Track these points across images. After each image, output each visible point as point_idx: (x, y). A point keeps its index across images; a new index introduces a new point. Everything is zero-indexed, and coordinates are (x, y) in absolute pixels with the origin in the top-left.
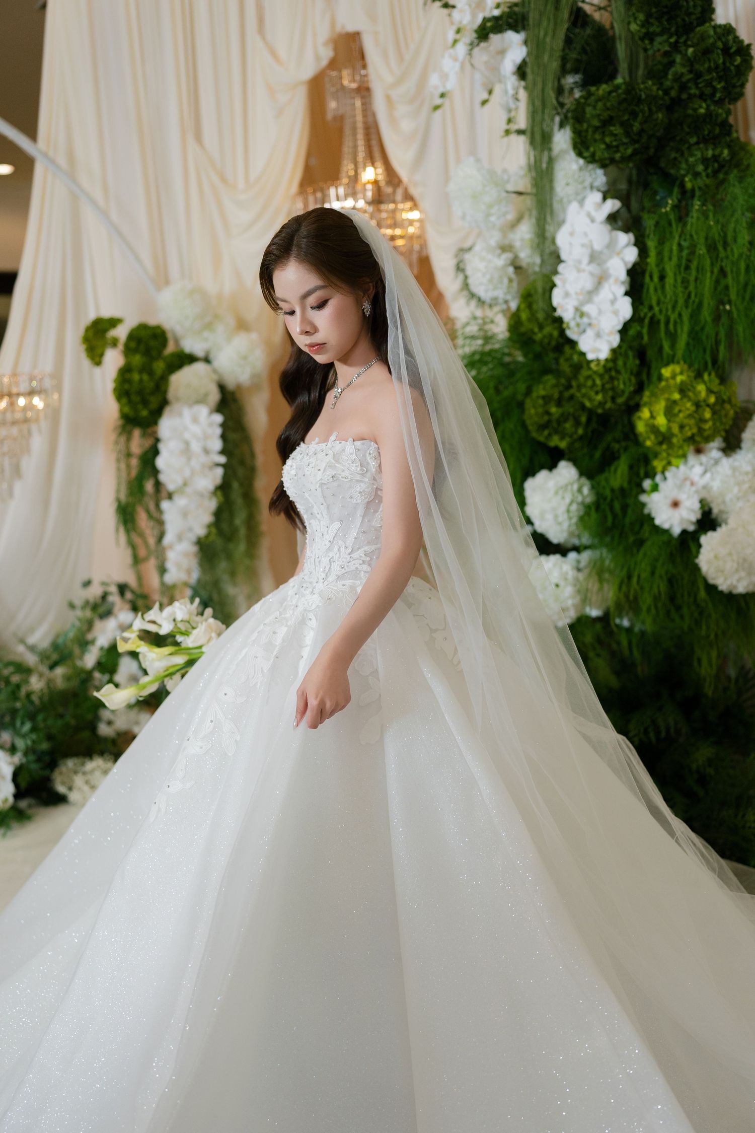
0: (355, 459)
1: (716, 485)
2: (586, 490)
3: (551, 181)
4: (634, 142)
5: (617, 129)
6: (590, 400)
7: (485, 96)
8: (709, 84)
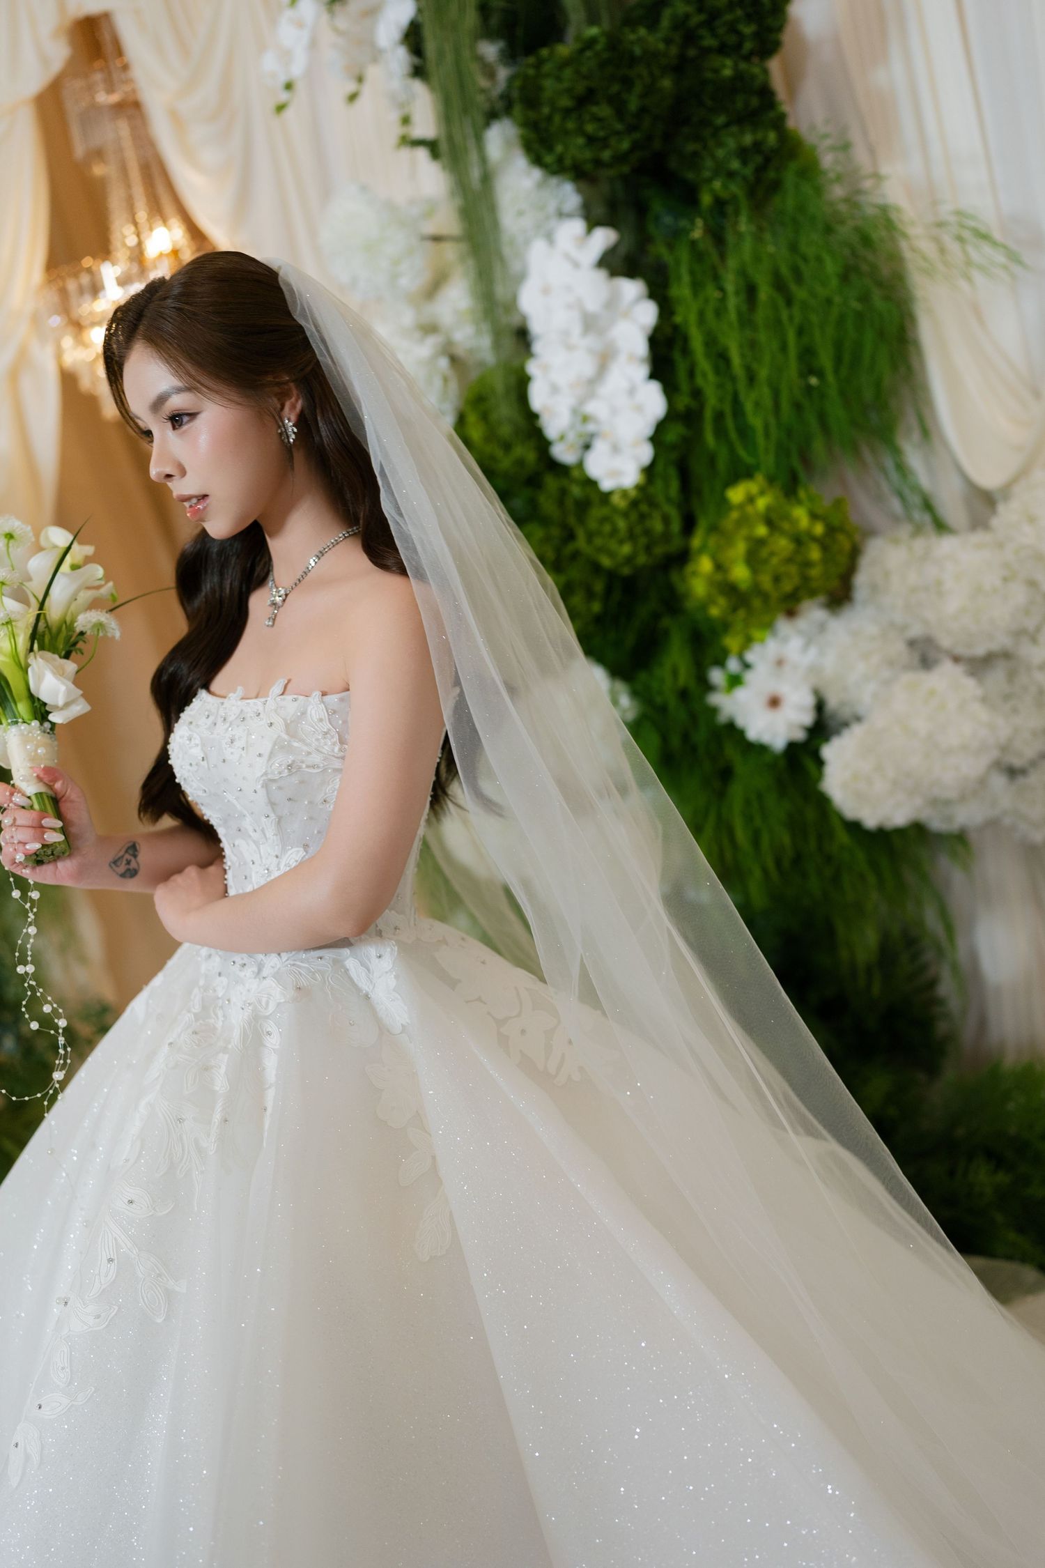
0: (329, 730)
1: (830, 662)
2: (625, 700)
3: (493, 208)
4: (631, 129)
5: (604, 110)
6: (611, 554)
7: (351, 87)
8: (733, 29)
